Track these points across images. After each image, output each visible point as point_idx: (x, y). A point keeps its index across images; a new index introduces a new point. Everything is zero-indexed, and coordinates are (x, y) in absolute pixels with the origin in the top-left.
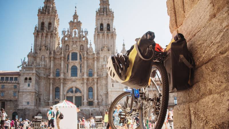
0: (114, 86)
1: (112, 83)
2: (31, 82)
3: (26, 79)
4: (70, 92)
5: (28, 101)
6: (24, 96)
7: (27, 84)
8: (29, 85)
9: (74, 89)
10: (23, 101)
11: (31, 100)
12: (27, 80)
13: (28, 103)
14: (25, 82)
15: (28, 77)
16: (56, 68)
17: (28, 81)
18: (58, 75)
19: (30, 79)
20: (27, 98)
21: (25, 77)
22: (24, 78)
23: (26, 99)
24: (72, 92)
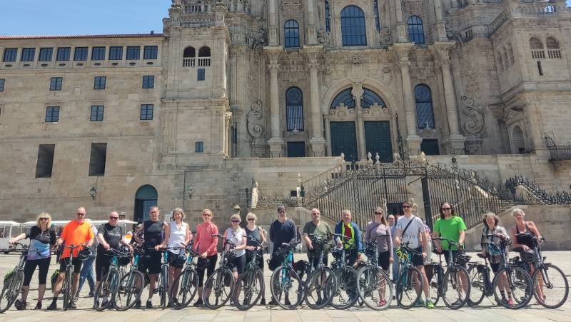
0: (544, 70)
1: (537, 60)
2: (208, 63)
3: (189, 52)
4: (342, 104)
5: (199, 137)
6: (182, 117)
7: (193, 71)
8: (201, 76)
9: (358, 94)
10: (179, 136)
11: (212, 135)
12: (194, 56)
13: (199, 147)
14: (185, 63)
15: (197, 46)
16: (284, 16)
17: (197, 58)
18: (292, 40)
19: (205, 51)
20: (193, 128)
21: (186, 43)
22: (183, 49)
23: (192, 132)
24: (351, 104)
